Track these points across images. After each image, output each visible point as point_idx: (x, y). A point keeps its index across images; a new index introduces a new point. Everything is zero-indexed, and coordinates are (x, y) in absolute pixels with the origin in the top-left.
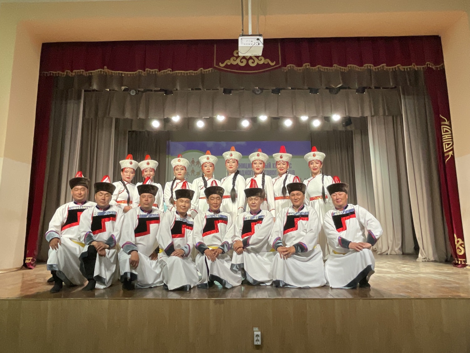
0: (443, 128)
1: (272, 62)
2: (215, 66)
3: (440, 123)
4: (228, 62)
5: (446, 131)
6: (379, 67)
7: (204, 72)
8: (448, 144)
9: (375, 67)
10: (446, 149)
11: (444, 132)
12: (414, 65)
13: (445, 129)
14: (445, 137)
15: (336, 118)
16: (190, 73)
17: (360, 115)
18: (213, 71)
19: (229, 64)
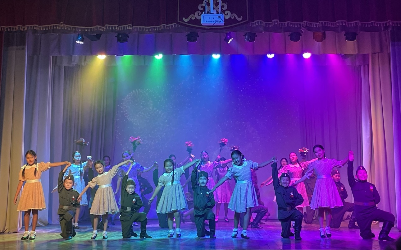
1: (239, 17)
4: (193, 17)
6: (352, 22)
7: (167, 27)
9: (348, 23)
18: (176, 26)
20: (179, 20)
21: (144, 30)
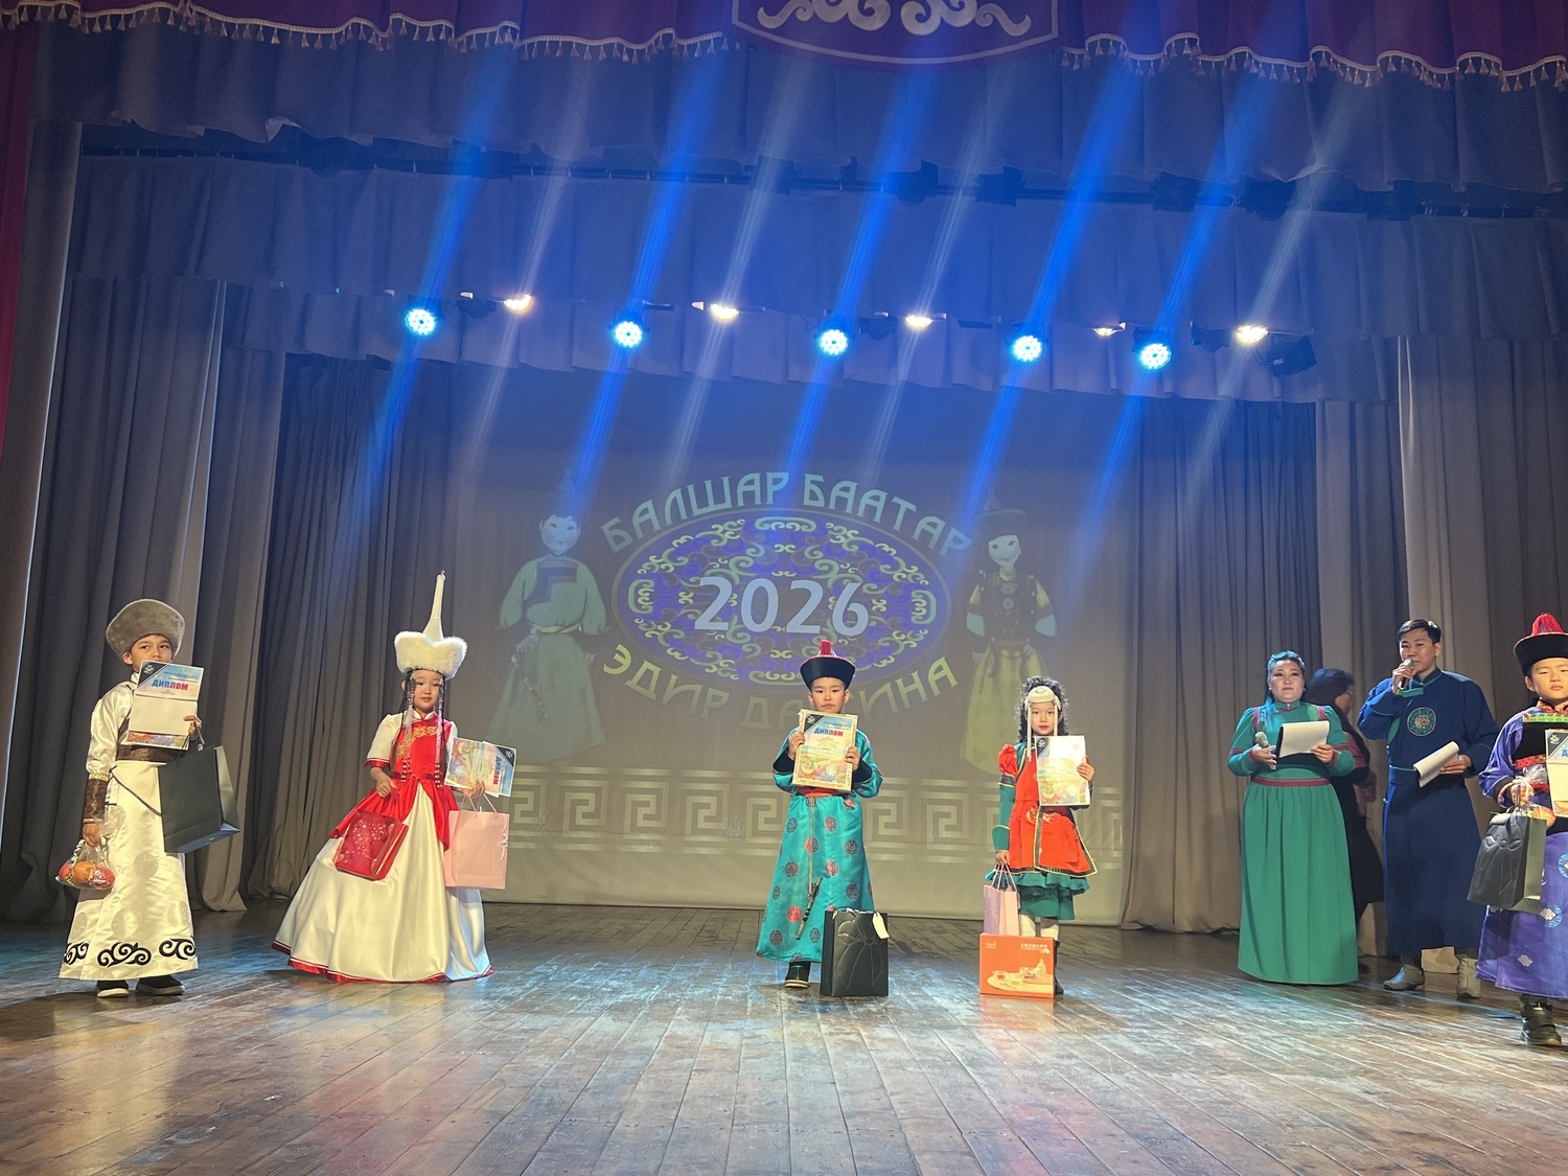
6: (1530, 69)
7: (681, 47)
20: (740, 19)
21: (575, 53)
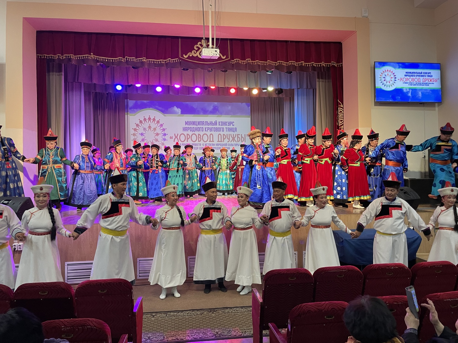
0: (339, 109)
1: (224, 56)
2: (180, 57)
3: (338, 106)
4: (190, 54)
5: (341, 112)
6: (299, 63)
7: (172, 61)
8: (341, 121)
9: (297, 63)
10: (340, 124)
11: (339, 112)
12: (323, 63)
13: (340, 110)
14: (340, 116)
15: (271, 89)
16: (160, 61)
17: (289, 88)
18: (179, 61)
19: (191, 56)
